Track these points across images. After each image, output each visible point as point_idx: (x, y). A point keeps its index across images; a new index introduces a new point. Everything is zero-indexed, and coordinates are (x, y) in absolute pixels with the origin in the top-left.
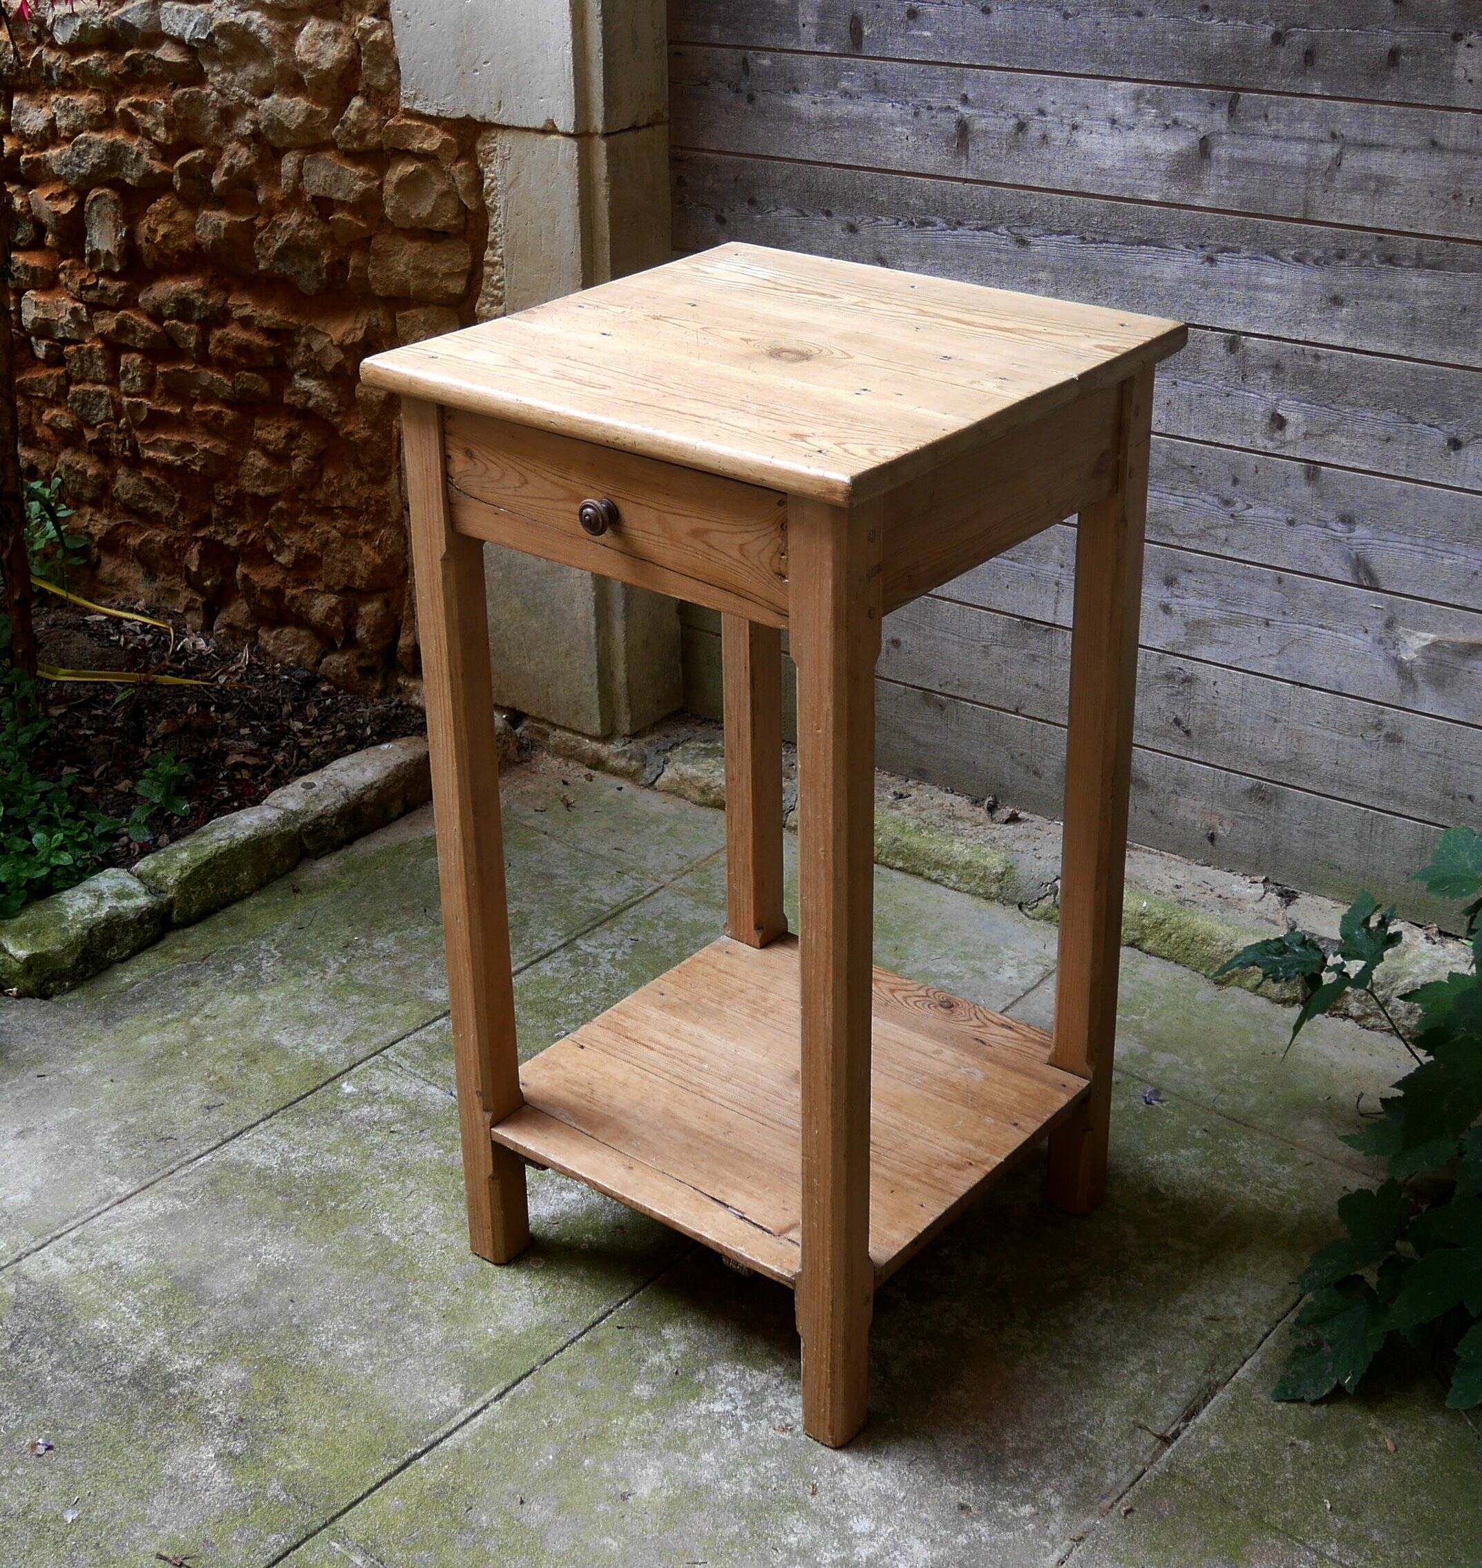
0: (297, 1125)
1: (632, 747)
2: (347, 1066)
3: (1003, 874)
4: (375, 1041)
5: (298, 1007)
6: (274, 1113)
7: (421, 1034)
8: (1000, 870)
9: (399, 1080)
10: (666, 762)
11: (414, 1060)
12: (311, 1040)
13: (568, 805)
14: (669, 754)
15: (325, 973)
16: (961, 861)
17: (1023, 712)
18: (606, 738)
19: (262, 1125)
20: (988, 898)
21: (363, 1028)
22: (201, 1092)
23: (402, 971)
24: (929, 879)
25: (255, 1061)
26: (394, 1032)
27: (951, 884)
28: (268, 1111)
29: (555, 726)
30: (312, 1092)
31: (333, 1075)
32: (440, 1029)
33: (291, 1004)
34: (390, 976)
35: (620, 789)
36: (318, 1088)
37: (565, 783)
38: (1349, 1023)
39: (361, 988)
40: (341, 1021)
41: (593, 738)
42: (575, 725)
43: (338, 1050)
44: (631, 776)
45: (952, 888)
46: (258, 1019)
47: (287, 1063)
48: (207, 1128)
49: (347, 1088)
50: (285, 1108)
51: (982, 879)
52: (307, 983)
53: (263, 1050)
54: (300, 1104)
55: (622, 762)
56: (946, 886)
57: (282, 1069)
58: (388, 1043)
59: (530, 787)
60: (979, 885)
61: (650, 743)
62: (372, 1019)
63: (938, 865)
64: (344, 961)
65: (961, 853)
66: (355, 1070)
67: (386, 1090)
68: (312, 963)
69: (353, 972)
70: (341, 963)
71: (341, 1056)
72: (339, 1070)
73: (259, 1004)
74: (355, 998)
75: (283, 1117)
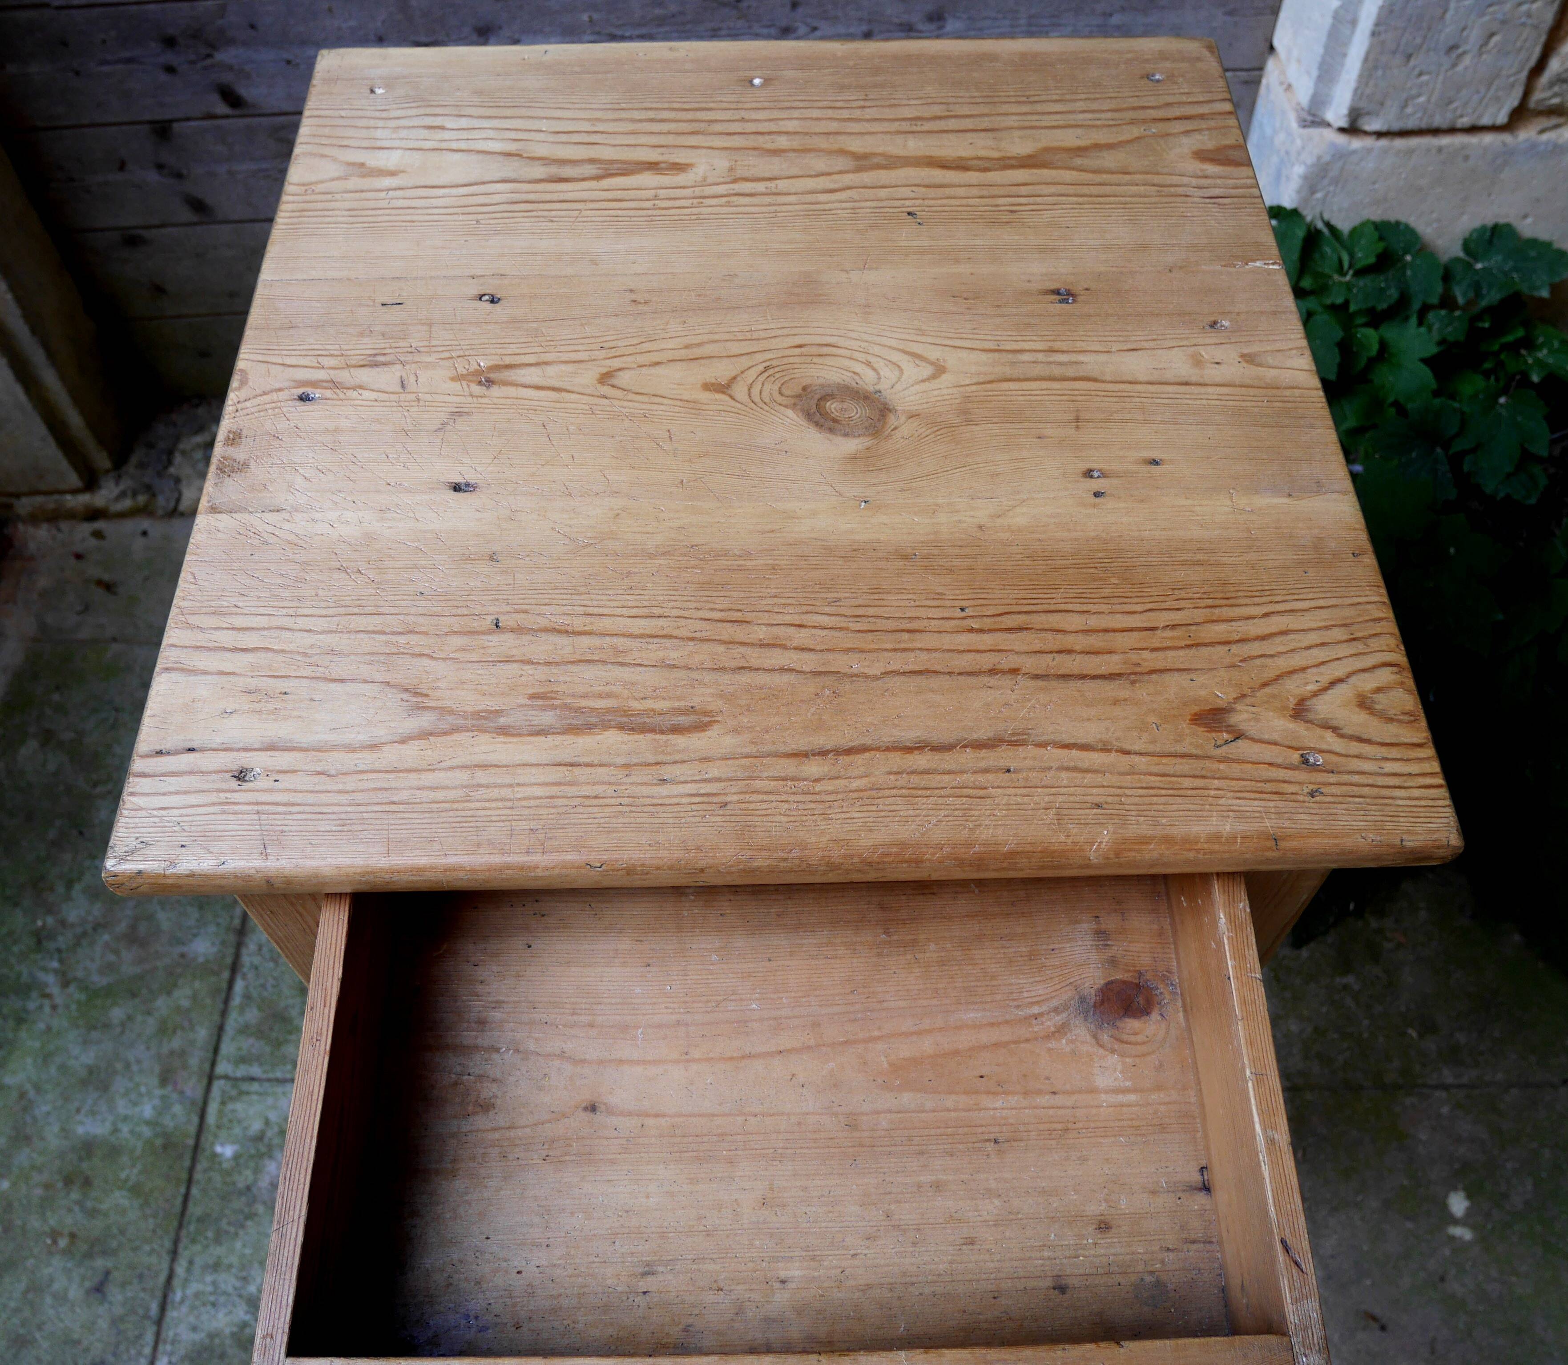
0: (218, 1241)
1: (126, 483)
2: (195, 1120)
4: (193, 1062)
5: (63, 1068)
6: (176, 1242)
7: (233, 1021)
9: (270, 1101)
10: (178, 480)
11: (258, 1059)
12: (122, 1106)
13: (109, 587)
14: (172, 470)
15: (48, 996)
18: (91, 483)
19: (180, 1270)
21: (165, 1050)
22: (67, 1272)
23: (132, 938)
25: (87, 1182)
26: (202, 1034)
28: (168, 1244)
29: (18, 496)
30: (190, 1182)
31: (191, 1142)
32: (247, 997)
33: (53, 1070)
34: (128, 955)
35: (145, 533)
36: (191, 1170)
37: (79, 557)
39: (108, 992)
40: (132, 1059)
41: (74, 492)
42: (43, 487)
43: (165, 1106)
44: (145, 511)
46: (35, 1119)
47: (125, 1159)
48: (121, 1319)
49: (227, 1151)
50: (180, 1226)
52: (42, 1026)
53: (81, 1159)
54: (195, 1210)
55: (127, 503)
57: (130, 1173)
58: (210, 1055)
59: (43, 582)
61: (142, 466)
62: (164, 1030)
64: (55, 964)
66: (211, 1117)
67: (267, 1122)
68: (24, 990)
69: (80, 974)
70: (56, 971)
71: (177, 1109)
72: (192, 1129)
73: (14, 1094)
74: (117, 1014)
75: (194, 1241)
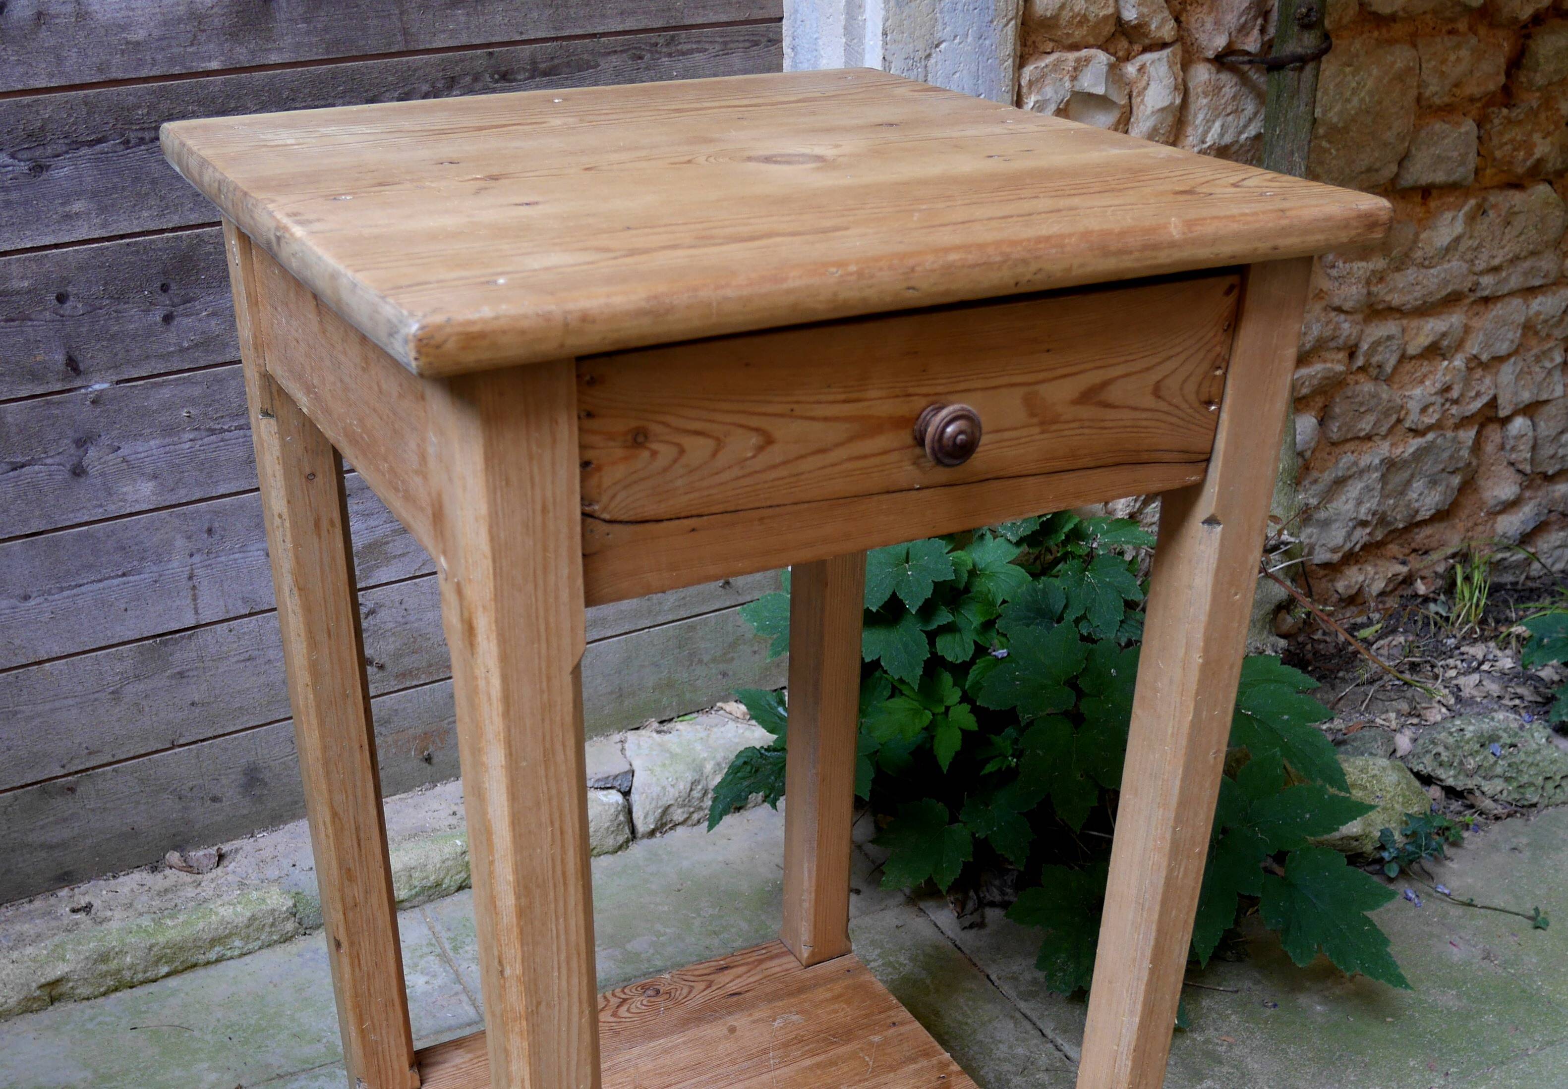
3: (295, 906)
8: (290, 903)
16: (241, 920)
17: (181, 742)
20: (287, 939)
24: (208, 963)
27: (237, 952)
38: (680, 829)
45: (242, 955)
51: (272, 925)
56: (232, 958)
60: (271, 933)
63: (214, 942)
65: (236, 914)
